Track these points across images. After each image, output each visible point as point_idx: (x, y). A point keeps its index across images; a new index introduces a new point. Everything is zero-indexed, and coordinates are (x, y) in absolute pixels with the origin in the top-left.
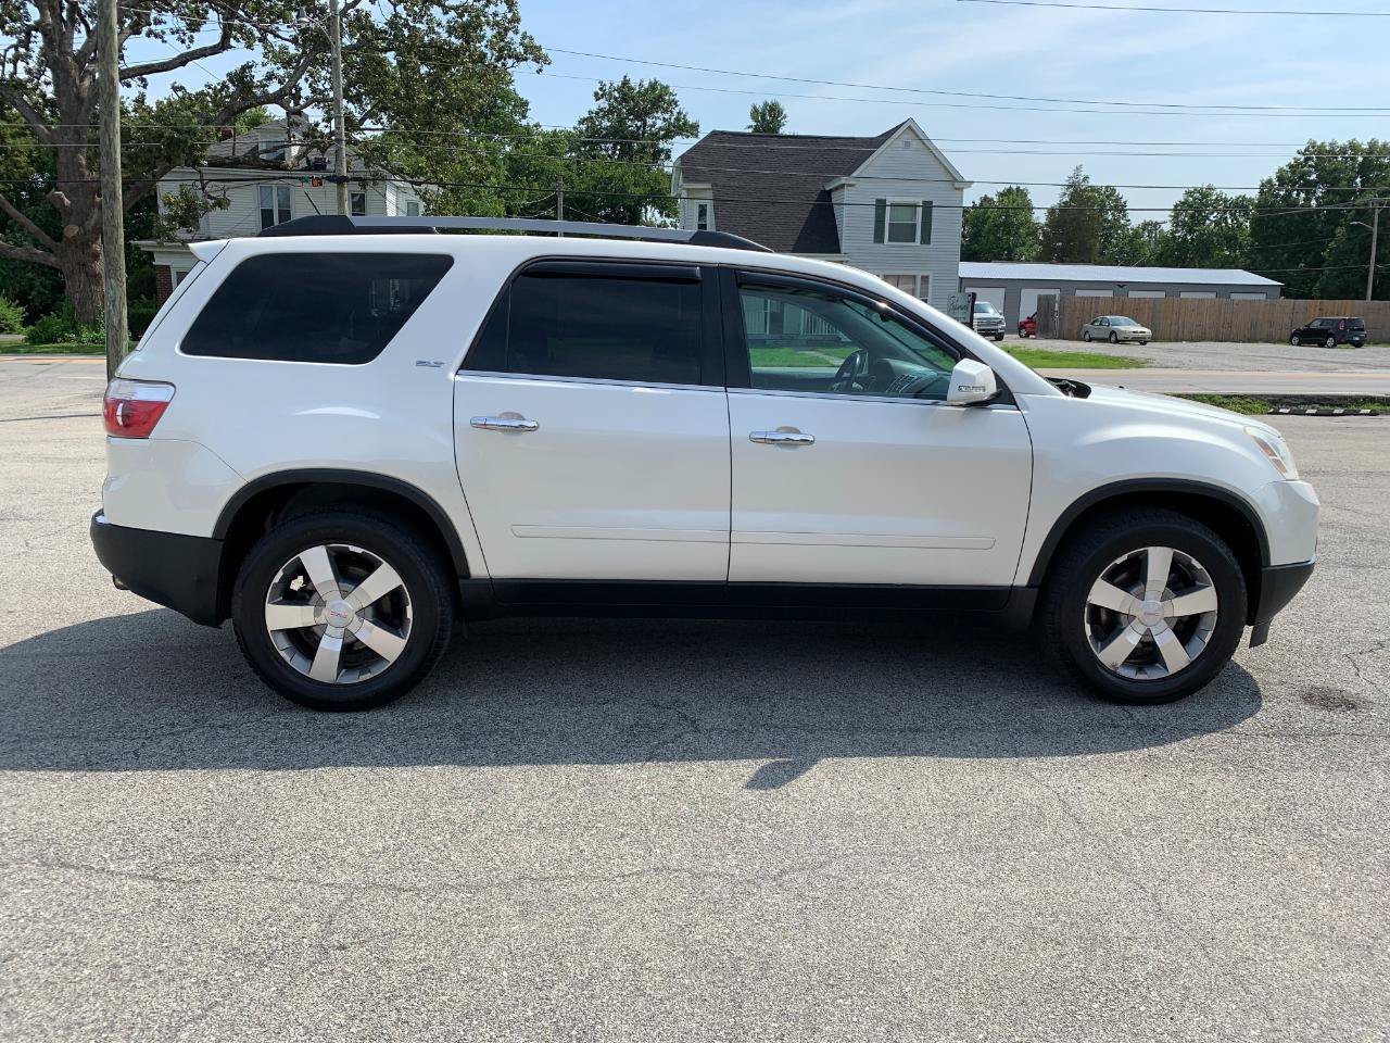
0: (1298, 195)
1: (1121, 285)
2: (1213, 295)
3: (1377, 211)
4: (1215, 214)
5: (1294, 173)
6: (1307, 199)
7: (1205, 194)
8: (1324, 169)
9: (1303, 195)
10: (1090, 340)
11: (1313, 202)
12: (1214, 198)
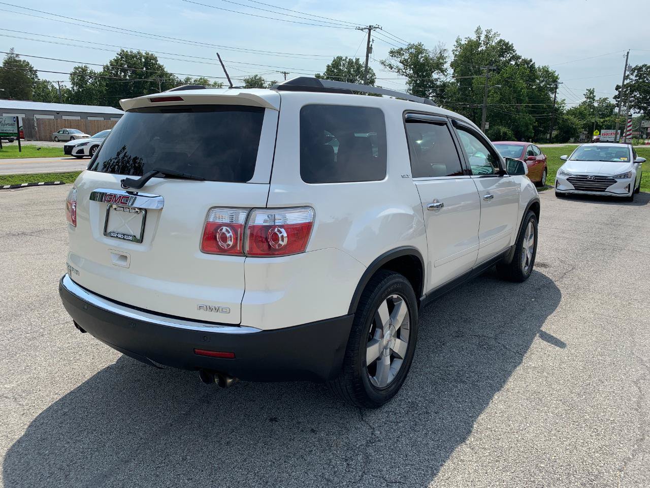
0: (121, 73)
1: (58, 113)
2: (102, 119)
3: (160, 84)
4: (91, 80)
5: (117, 63)
6: (125, 76)
7: (84, 70)
8: (129, 63)
9: (123, 74)
10: (59, 141)
11: (128, 77)
12: (89, 72)
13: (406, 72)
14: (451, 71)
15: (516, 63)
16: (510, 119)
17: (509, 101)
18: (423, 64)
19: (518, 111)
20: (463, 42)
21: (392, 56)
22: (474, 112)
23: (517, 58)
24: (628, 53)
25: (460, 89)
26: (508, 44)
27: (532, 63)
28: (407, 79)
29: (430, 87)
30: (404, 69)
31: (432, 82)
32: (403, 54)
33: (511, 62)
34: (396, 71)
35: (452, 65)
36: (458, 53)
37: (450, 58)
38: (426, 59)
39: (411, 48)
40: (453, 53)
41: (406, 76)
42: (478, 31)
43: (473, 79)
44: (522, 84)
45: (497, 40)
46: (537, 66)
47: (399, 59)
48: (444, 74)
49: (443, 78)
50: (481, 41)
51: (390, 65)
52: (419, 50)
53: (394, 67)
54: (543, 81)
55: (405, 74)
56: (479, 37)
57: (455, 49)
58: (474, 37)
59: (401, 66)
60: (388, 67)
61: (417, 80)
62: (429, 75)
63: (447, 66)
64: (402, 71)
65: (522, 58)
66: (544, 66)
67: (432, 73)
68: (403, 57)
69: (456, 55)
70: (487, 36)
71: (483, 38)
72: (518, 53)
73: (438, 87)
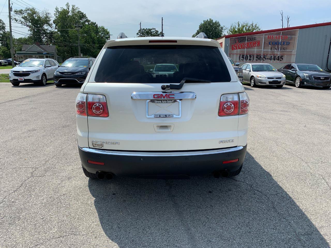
13: (26, 24)
14: (54, 25)
15: (88, 24)
16: (91, 52)
17: (89, 43)
18: (37, 21)
19: (94, 48)
20: (60, 10)
21: (16, 14)
22: (71, 48)
23: (88, 21)
24: (141, 23)
25: (62, 36)
26: (83, 13)
27: (96, 24)
28: (28, 28)
29: (43, 33)
30: (25, 22)
31: (44, 31)
32: (23, 13)
33: (86, 23)
34: (20, 22)
35: (54, 22)
36: (57, 16)
37: (53, 18)
38: (39, 17)
39: (28, 10)
40: (55, 15)
41: (27, 26)
42: (67, 5)
43: (68, 30)
44: (93, 34)
45: (77, 11)
46: (98, 26)
47: (21, 16)
48: (50, 27)
49: (50, 29)
50: (69, 11)
51: (15, 19)
52: (33, 12)
53: (18, 20)
54: (102, 33)
55: (26, 25)
56: (68, 8)
57: (56, 13)
58: (65, 8)
59: (23, 20)
60: (14, 20)
61: (34, 29)
62: (42, 26)
63: (51, 22)
64: (24, 23)
65: (91, 21)
66: (102, 26)
67: (43, 25)
68: (23, 15)
69: (57, 17)
70: (73, 8)
71: (71, 9)
72: (89, 19)
73: (48, 33)
